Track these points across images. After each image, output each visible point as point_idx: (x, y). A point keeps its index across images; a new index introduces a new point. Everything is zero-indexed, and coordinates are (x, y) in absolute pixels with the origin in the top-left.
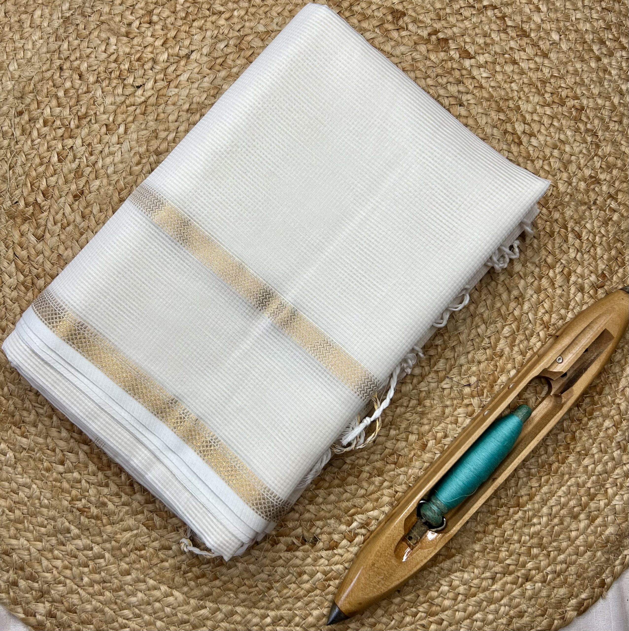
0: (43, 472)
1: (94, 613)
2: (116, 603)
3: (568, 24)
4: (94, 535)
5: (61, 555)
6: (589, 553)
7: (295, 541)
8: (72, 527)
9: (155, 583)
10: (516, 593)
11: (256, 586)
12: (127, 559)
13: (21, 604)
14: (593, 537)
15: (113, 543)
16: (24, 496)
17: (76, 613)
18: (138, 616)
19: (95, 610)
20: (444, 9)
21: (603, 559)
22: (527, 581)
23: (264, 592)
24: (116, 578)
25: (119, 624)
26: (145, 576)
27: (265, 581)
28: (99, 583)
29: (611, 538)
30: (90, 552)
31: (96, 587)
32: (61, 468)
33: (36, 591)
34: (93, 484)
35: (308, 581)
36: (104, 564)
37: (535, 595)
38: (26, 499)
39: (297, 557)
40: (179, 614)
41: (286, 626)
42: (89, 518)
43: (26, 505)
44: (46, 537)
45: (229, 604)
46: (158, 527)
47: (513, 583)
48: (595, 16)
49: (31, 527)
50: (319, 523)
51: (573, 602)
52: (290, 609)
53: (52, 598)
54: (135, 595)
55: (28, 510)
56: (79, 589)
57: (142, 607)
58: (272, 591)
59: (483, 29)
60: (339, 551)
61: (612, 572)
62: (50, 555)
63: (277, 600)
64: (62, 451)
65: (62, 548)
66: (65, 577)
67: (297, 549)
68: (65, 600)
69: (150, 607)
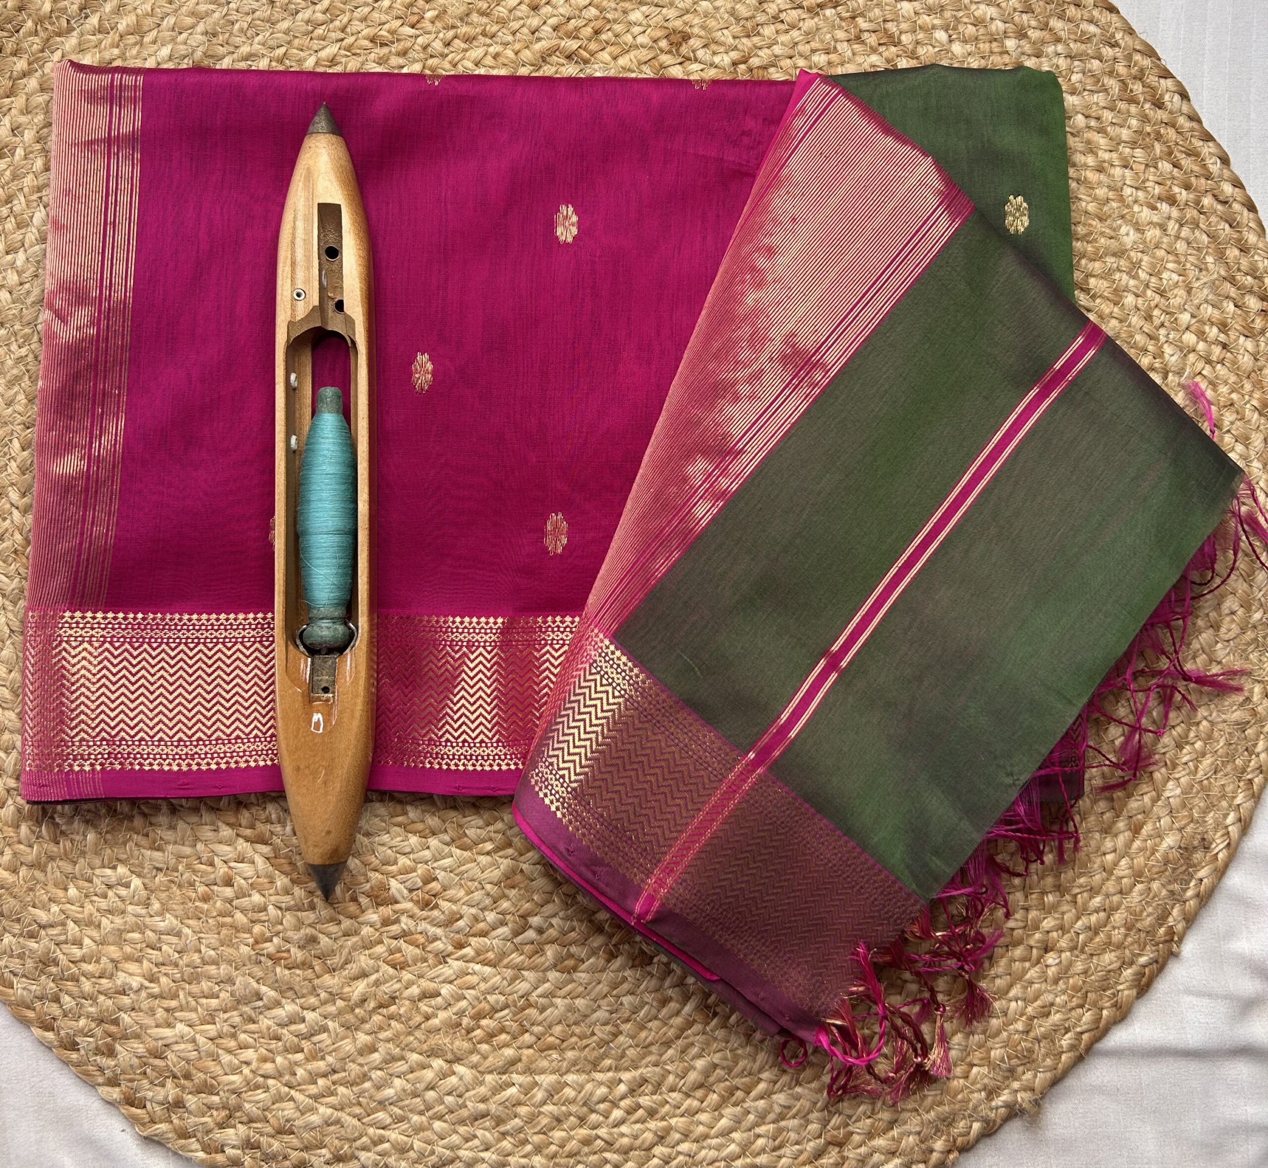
0: (197, 904)
1: (326, 1128)
2: (359, 1104)
3: (961, 14)
4: (303, 997)
5: (251, 1040)
6: (1139, 887)
8: (264, 989)
9: (421, 1057)
10: (1032, 973)
11: (593, 1034)
12: (367, 1026)
13: (195, 1136)
14: (1142, 859)
15: (340, 1003)
16: (171, 951)
17: (293, 1133)
18: (400, 1120)
19: (326, 1121)
20: (754, 17)
21: (1164, 892)
22: (1046, 950)
23: (607, 1042)
24: (353, 1061)
25: (371, 1139)
26: (403, 1049)
27: (607, 1023)
28: (325, 1075)
29: (1171, 856)
30: (302, 1026)
31: (321, 1082)
32: (228, 892)
33: (217, 1109)
34: (288, 909)
36: (329, 1042)
37: (1065, 972)
38: (176, 955)
40: (470, 1104)
41: (654, 1093)
42: (290, 969)
43: (176, 965)
44: (222, 1015)
45: (553, 1072)
46: (410, 962)
47: (1023, 960)
49: (193, 1003)
51: (1128, 973)
52: (656, 1064)
53: (247, 1115)
54: (389, 1085)
55: (182, 973)
56: (293, 1092)
57: (407, 1102)
58: (621, 1038)
59: (822, 41)
61: (1183, 912)
62: (232, 1044)
63: (631, 1052)
64: (225, 862)
65: (252, 1027)
66: (262, 1076)
68: (269, 1116)
69: (418, 1100)
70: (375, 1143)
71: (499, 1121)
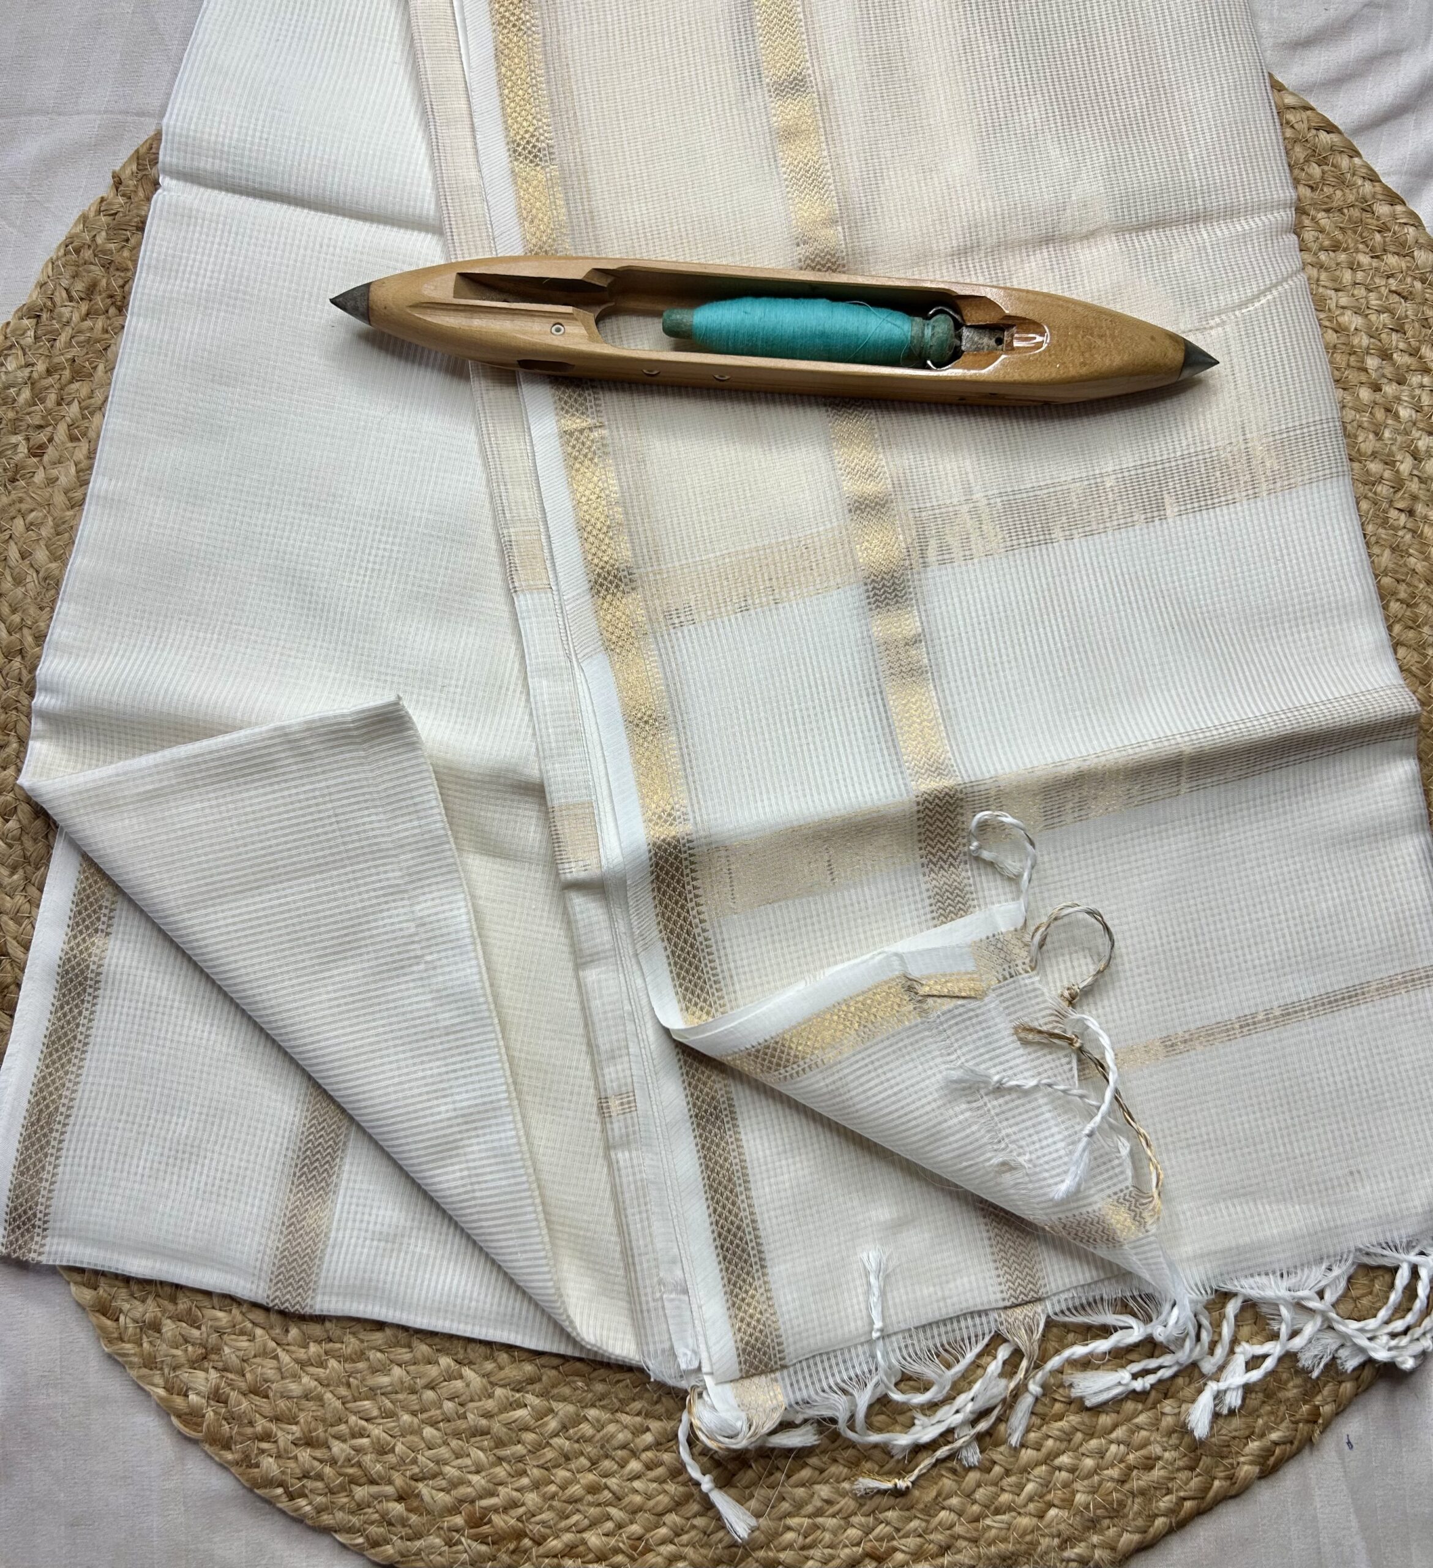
1: (304, 1402)
2: (349, 1385)
13: (161, 1369)
17: (267, 1397)
18: (390, 1415)
19: (306, 1396)
24: (354, 1331)
28: (319, 1342)
33: (193, 1345)
40: (470, 1416)
45: (573, 1402)
51: (1255, 1447)
53: (225, 1363)
54: (386, 1372)
56: (279, 1350)
57: (400, 1396)
61: (1335, 1393)
66: (252, 1321)
68: (248, 1369)
69: (414, 1397)
70: (354, 1436)
71: (500, 1443)
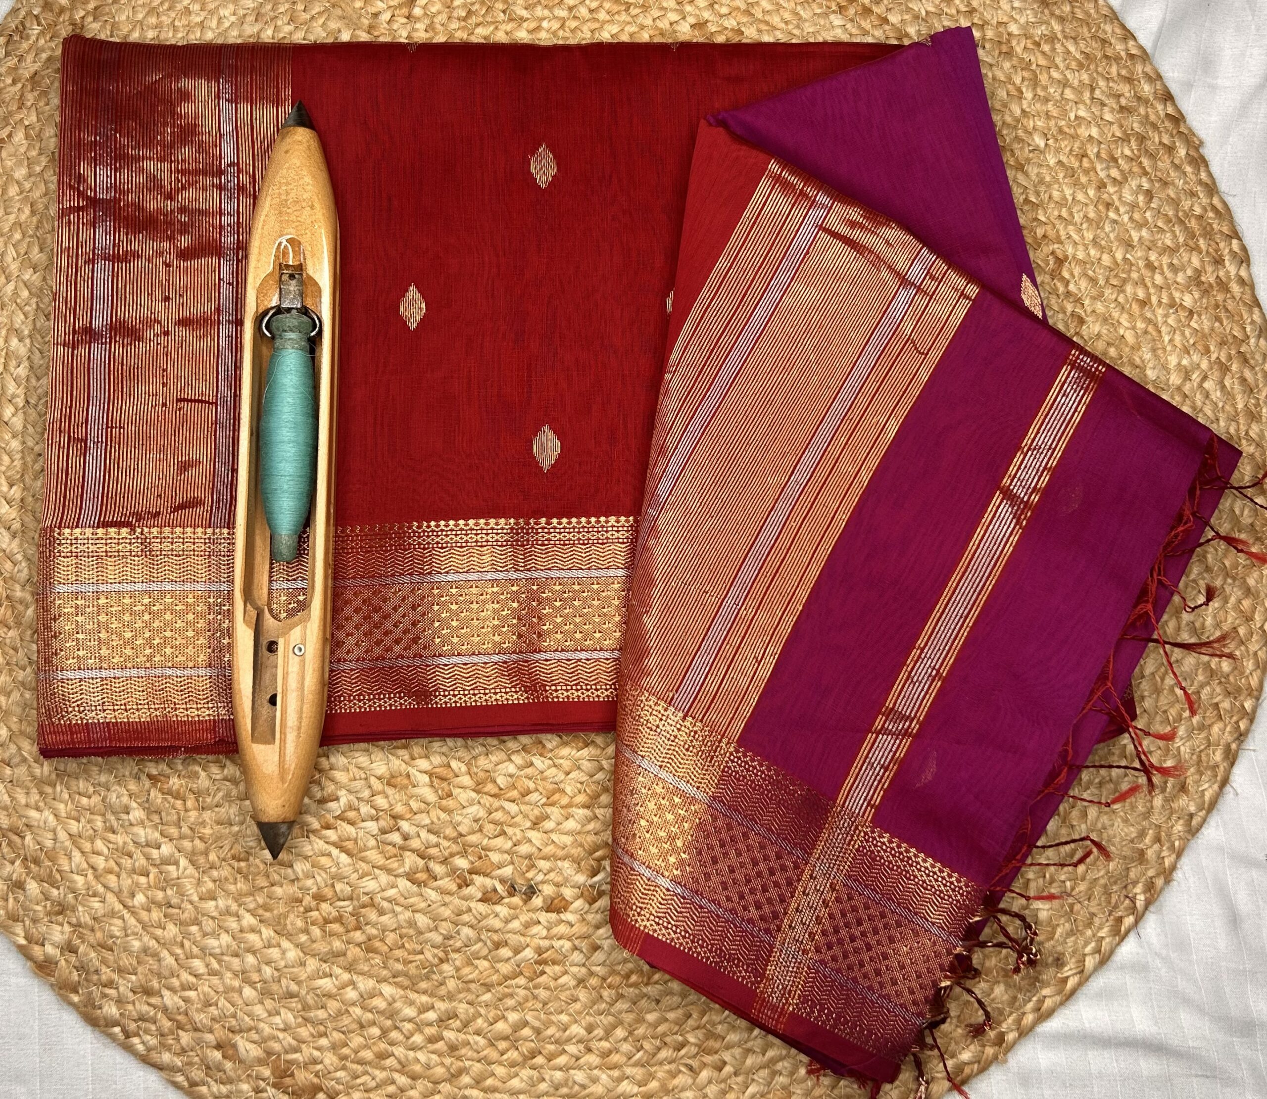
1: (143, 956)
2: (182, 945)
3: (1063, 123)
4: (167, 824)
5: (106, 851)
7: (499, 888)
8: (134, 804)
9: (254, 920)
11: (422, 952)
12: (215, 873)
13: (23, 921)
15: (197, 842)
17: (112, 950)
18: (215, 973)
19: (146, 950)
21: (1006, 997)
23: (432, 965)
24: (190, 901)
26: (239, 906)
27: (438, 947)
28: (159, 906)
30: (156, 851)
33: (52, 901)
35: (509, 959)
36: (175, 875)
39: (497, 915)
40: (284, 982)
41: (459, 1031)
42: (163, 793)
44: (87, 814)
45: (371, 976)
48: (1108, 117)
49: (66, 794)
50: (544, 865)
52: (470, 1003)
53: (78, 919)
54: (216, 936)
56: (125, 911)
58: (445, 967)
60: (569, 916)
61: (1019, 1021)
62: (87, 846)
63: (451, 984)
65: (111, 837)
67: (499, 901)
68: (97, 926)
69: (237, 959)
70: (184, 989)
71: (306, 1006)
